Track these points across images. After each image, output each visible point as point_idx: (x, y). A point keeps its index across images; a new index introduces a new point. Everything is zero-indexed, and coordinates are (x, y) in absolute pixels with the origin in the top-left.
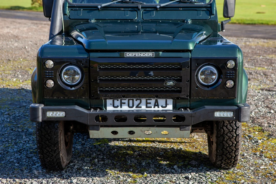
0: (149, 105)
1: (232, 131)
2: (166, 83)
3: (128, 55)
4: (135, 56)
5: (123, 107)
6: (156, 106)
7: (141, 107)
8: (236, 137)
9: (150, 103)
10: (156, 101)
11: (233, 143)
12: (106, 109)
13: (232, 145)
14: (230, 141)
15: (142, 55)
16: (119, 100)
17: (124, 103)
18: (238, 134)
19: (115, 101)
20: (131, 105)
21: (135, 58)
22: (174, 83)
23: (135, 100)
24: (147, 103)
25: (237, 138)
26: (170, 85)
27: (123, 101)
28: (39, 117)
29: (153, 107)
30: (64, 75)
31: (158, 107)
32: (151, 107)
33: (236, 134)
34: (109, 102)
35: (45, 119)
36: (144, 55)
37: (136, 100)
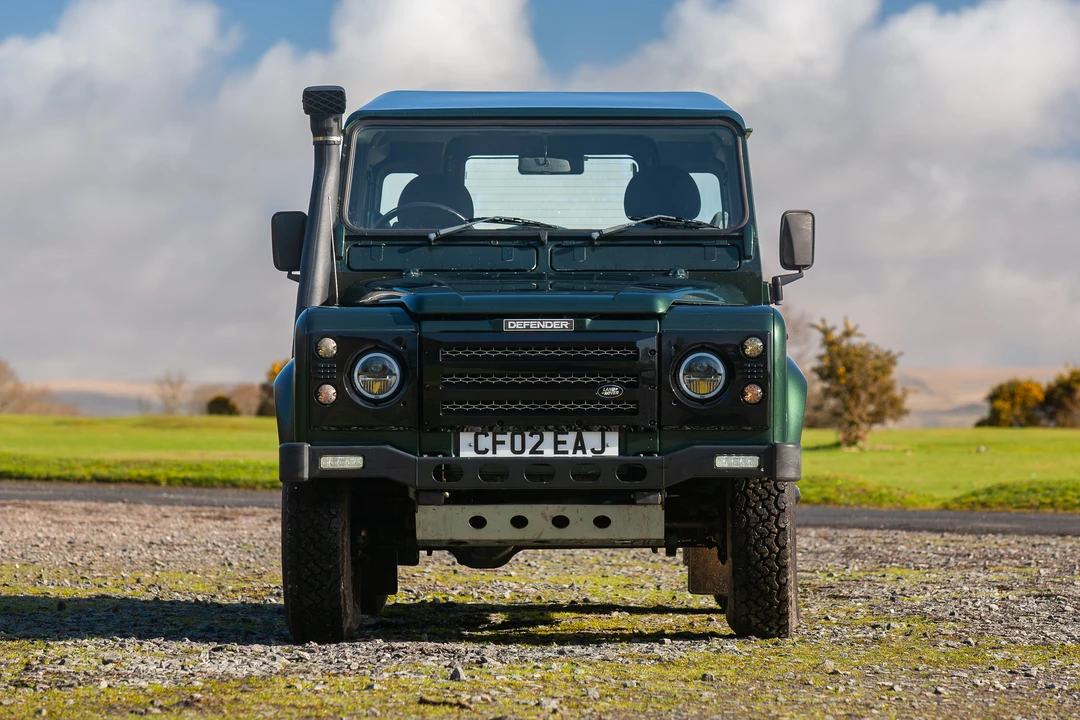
0: (561, 448)
1: (769, 519)
2: (601, 391)
3: (512, 325)
4: (528, 327)
5: (498, 452)
6: (580, 448)
7: (542, 452)
8: (778, 535)
9: (564, 443)
10: (580, 438)
11: (771, 551)
12: (458, 454)
13: (770, 554)
14: (764, 544)
15: (545, 325)
16: (490, 434)
17: (503, 443)
18: (782, 526)
19: (481, 438)
20: (518, 447)
21: (527, 333)
22: (619, 390)
23: (527, 434)
24: (557, 443)
25: (781, 537)
26: (610, 396)
27: (499, 438)
28: (302, 468)
29: (571, 452)
30: (359, 375)
31: (584, 453)
32: (567, 452)
33: (777, 527)
34: (466, 438)
35: (316, 473)
36: (549, 325)
37: (531, 435)
